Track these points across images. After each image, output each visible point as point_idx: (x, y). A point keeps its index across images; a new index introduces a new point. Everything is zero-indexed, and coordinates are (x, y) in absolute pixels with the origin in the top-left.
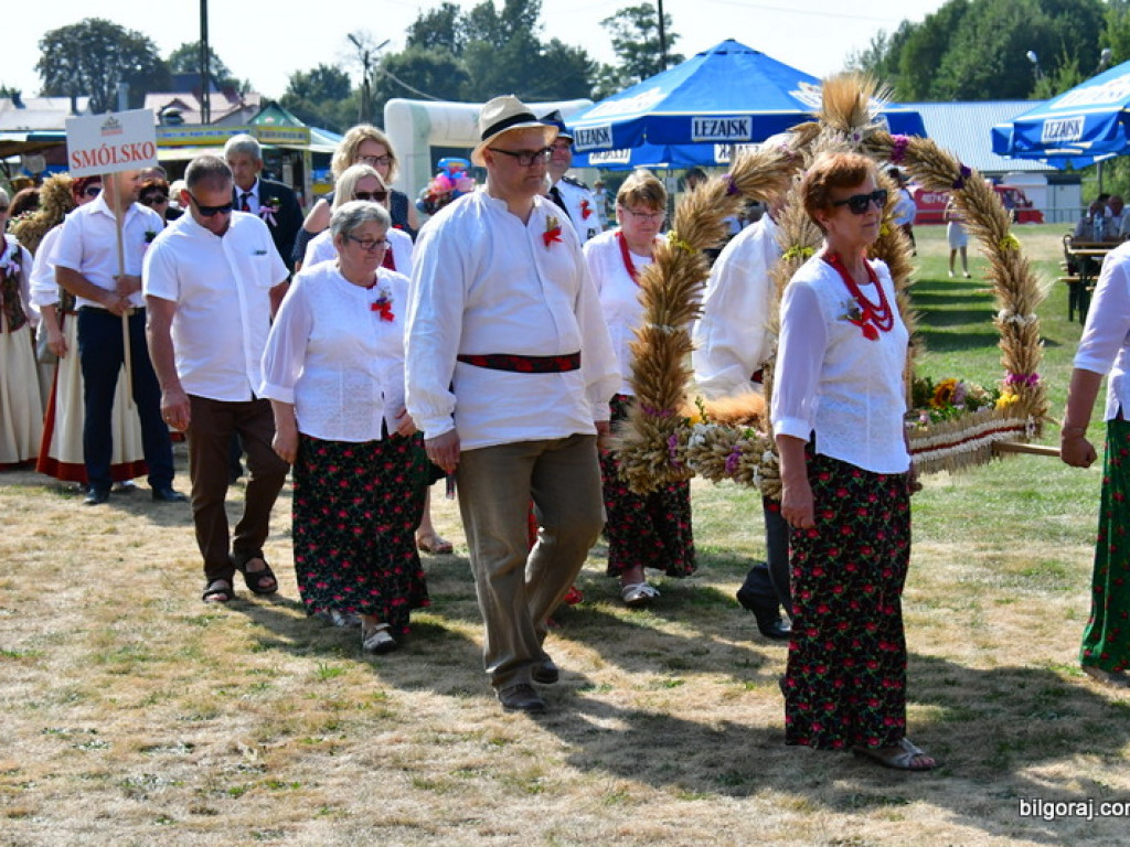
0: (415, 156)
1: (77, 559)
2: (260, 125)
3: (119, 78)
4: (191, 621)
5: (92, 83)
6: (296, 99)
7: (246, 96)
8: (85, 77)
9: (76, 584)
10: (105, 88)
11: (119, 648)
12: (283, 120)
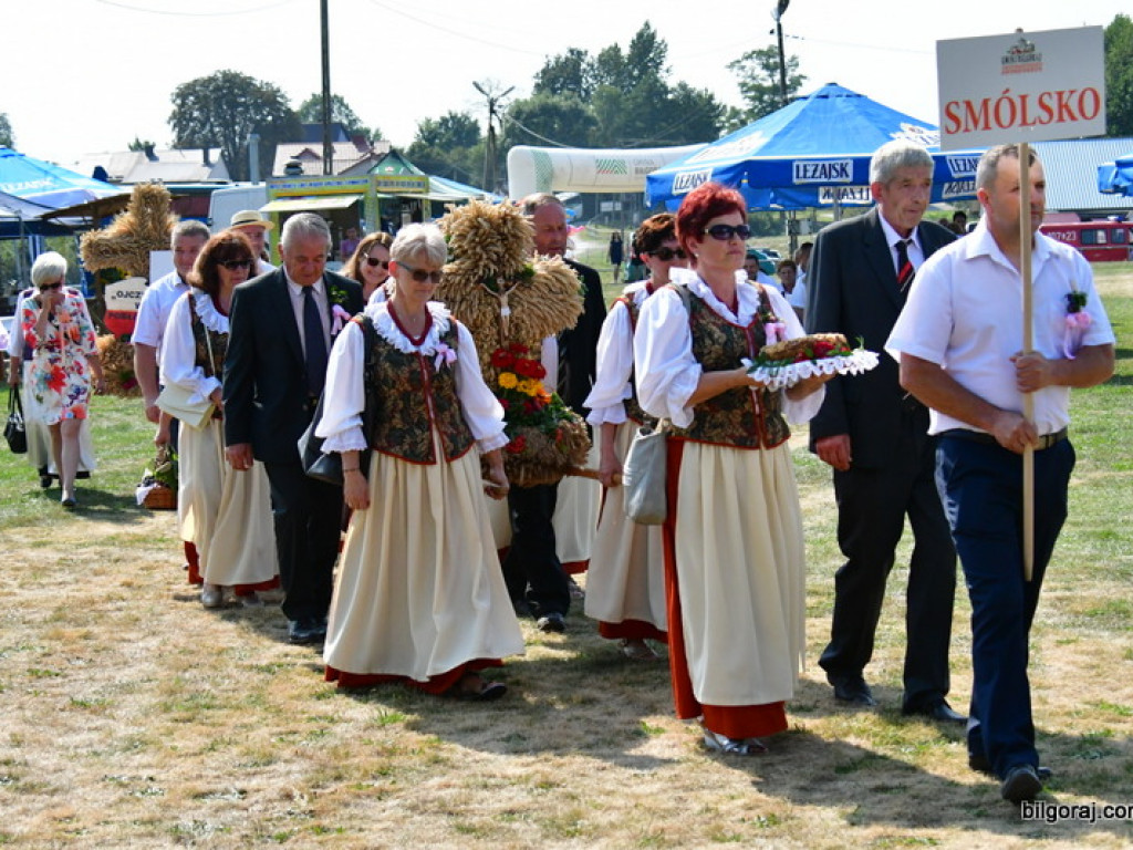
1: (158, 609)
2: (380, 174)
3: (250, 130)
4: (260, 669)
5: (224, 136)
6: (425, 147)
7: (376, 144)
8: (217, 129)
9: (154, 634)
10: (237, 140)
11: (186, 696)
12: (402, 169)
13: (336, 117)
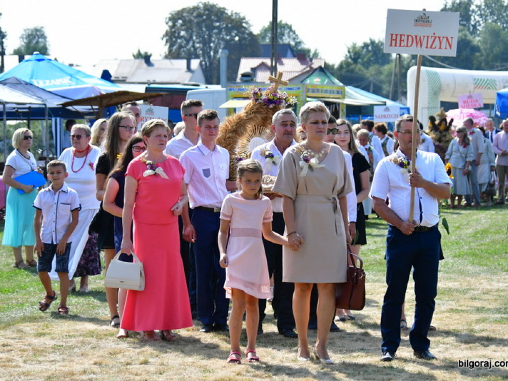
0: (428, 108)
2: (310, 84)
3: (222, 46)
5: (202, 50)
6: (351, 64)
7: (314, 61)
8: (198, 45)
10: (212, 53)
12: (327, 80)
13: (286, 40)
